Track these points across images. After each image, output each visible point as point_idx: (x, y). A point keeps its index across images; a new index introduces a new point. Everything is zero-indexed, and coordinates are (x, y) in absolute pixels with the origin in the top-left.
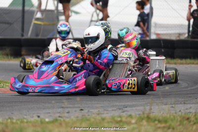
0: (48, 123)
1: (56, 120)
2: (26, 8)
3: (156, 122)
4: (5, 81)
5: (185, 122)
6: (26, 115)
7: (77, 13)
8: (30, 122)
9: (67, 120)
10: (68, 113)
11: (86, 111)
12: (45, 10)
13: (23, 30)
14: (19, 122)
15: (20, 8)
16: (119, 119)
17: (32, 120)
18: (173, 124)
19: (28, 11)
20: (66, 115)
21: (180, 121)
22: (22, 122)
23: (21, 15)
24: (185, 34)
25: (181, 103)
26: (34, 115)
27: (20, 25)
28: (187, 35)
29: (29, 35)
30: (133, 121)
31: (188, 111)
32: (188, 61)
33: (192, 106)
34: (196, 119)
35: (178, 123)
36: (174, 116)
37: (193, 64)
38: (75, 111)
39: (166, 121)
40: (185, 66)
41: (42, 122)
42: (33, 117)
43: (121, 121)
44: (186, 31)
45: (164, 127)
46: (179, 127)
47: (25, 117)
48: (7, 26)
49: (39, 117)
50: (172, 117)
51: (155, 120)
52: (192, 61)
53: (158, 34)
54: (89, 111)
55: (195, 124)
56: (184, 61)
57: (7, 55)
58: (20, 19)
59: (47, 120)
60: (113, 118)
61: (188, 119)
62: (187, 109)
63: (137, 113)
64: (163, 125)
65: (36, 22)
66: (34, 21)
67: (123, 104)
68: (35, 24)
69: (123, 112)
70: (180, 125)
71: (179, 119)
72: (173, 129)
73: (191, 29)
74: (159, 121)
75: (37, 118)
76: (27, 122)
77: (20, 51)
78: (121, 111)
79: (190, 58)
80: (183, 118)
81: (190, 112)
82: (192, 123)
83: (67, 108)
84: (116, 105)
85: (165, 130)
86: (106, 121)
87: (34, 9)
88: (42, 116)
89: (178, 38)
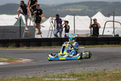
0: (30, 78)
1: (34, 77)
2: (22, 26)
3: (77, 77)
4: (13, 58)
5: (89, 76)
6: (21, 75)
7: (43, 27)
8: (23, 78)
9: (39, 77)
10: (39, 73)
11: (47, 72)
12: (30, 26)
13: (20, 35)
14: (18, 79)
15: (19, 26)
16: (61, 76)
17: (24, 77)
18: (84, 77)
19: (22, 27)
20: (38, 74)
21: (87, 76)
22: (19, 79)
23: (19, 28)
24: (89, 34)
25: (88, 67)
26: (25, 75)
27: (19, 33)
28: (90, 35)
29: (23, 37)
30: (67, 77)
31: (91, 70)
32: (91, 46)
33: (92, 67)
34: (94, 74)
35: (86, 77)
36: (84, 73)
37: (93, 47)
38: (43, 72)
39: (81, 76)
40: (90, 48)
41: (28, 79)
42: (24, 76)
43: (61, 77)
44: (90, 33)
45: (80, 79)
46: (86, 79)
47: (21, 76)
48: (14, 33)
49: (27, 75)
50: (83, 74)
51: (76, 76)
52: (93, 46)
53: (78, 35)
54: (48, 72)
55: (93, 77)
56: (89, 46)
57: (14, 46)
58: (19, 31)
59: (30, 77)
60: (58, 75)
61: (90, 74)
62: (90, 69)
63: (69, 72)
64: (80, 78)
65: (26, 32)
66: (25, 31)
67: (63, 68)
68: (25, 32)
69: (63, 72)
70: (87, 78)
71: (87, 75)
72: (84, 80)
73: (92, 32)
74: (78, 76)
75: (26, 76)
76: (21, 79)
77: (20, 44)
78: (62, 71)
79: (92, 45)
80: (88, 74)
81: (91, 71)
82: (92, 76)
83: (39, 71)
84: (60, 69)
85: (80, 80)
86: (55, 77)
87: (25, 26)
88: (28, 75)
89: (87, 36)
